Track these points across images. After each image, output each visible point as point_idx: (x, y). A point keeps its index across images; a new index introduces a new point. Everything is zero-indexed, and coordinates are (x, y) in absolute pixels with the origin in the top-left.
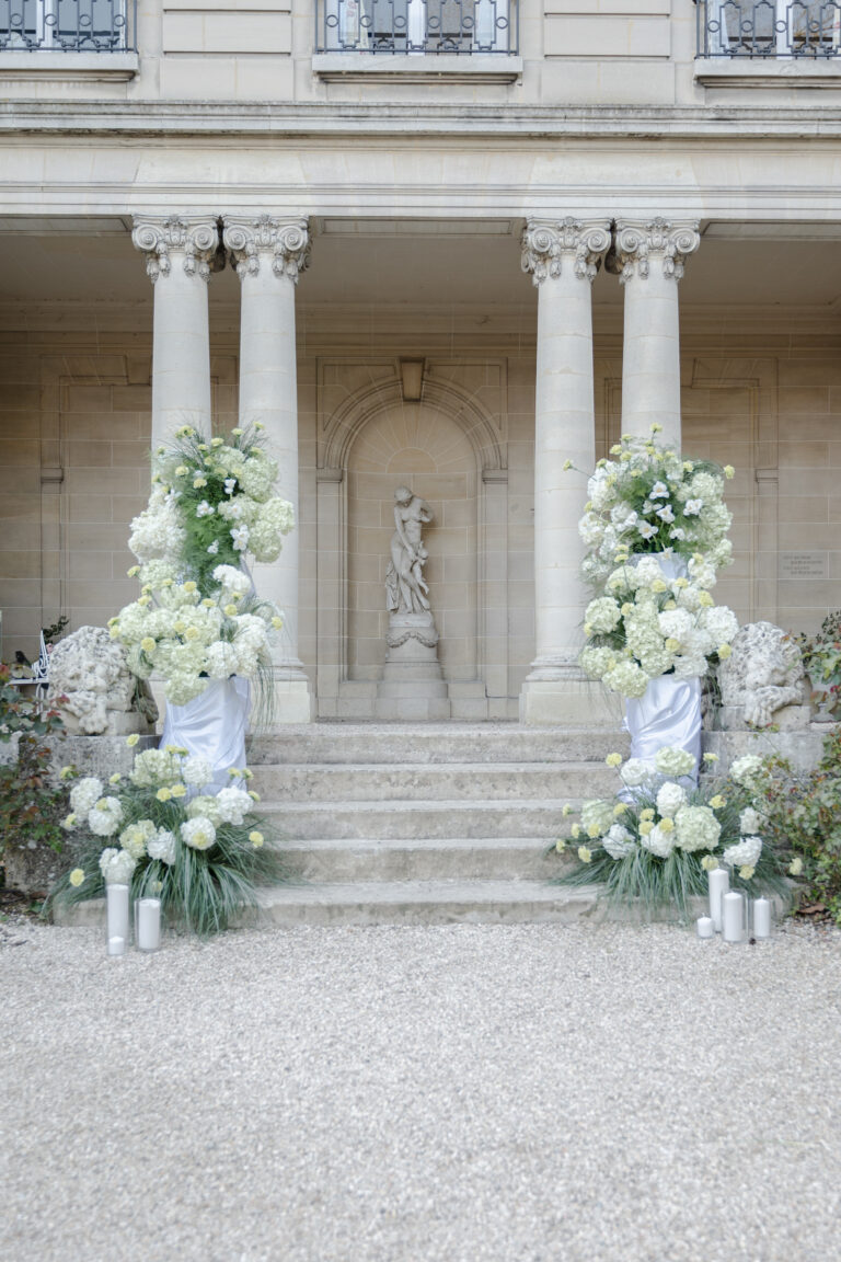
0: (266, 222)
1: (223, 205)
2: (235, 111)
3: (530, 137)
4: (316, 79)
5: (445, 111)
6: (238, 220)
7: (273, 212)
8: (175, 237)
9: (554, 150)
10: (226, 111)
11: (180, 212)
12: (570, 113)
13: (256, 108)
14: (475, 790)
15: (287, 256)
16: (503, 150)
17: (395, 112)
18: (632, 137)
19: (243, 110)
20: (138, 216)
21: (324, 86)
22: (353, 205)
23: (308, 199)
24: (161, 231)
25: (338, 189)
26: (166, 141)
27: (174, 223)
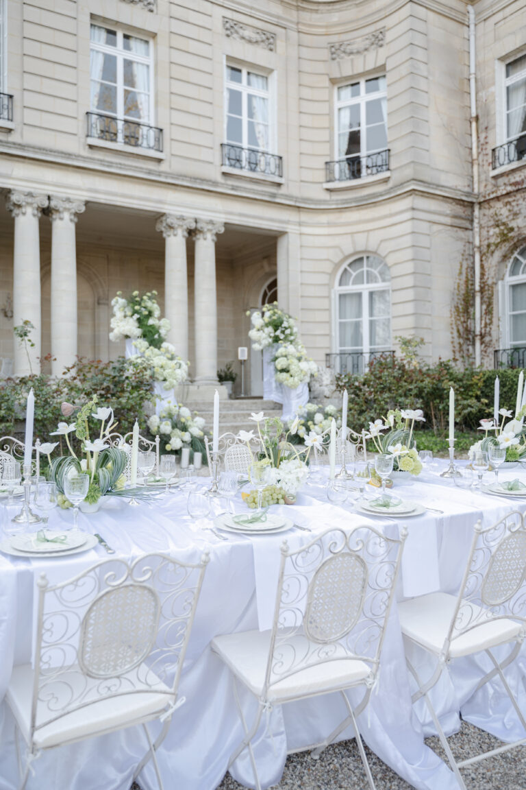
0: (68, 200)
1: (50, 190)
2: (60, 155)
3: (169, 184)
4: (87, 147)
5: (140, 169)
6: (57, 198)
7: (71, 196)
8: (30, 200)
9: (176, 190)
10: (56, 154)
11: (32, 190)
12: (184, 178)
13: (69, 155)
14: (239, 419)
15: (76, 214)
16: (158, 187)
17: (123, 167)
18: (203, 190)
19: (63, 155)
20: (14, 190)
21: (90, 150)
22: (102, 198)
23: (85, 193)
24: (23, 197)
25: (96, 191)
26: (27, 161)
27: (30, 195)
